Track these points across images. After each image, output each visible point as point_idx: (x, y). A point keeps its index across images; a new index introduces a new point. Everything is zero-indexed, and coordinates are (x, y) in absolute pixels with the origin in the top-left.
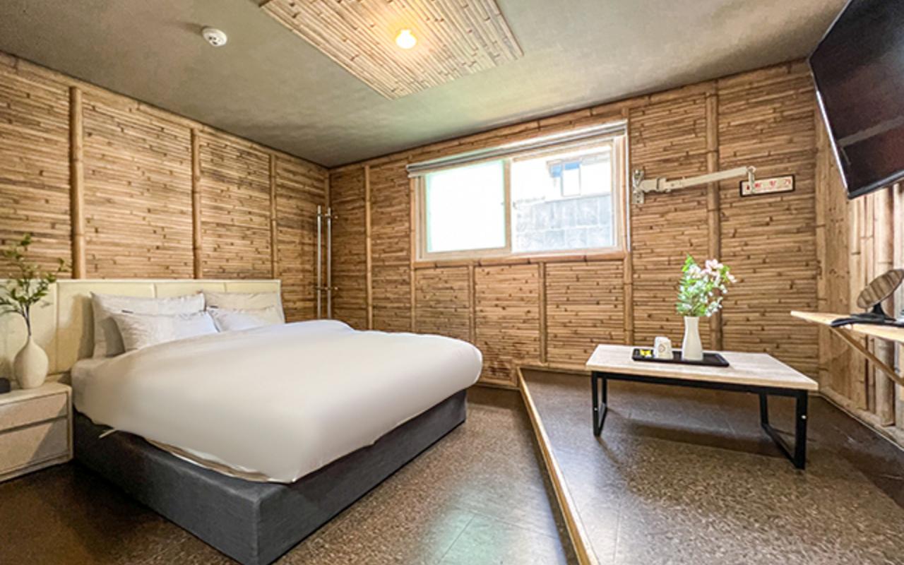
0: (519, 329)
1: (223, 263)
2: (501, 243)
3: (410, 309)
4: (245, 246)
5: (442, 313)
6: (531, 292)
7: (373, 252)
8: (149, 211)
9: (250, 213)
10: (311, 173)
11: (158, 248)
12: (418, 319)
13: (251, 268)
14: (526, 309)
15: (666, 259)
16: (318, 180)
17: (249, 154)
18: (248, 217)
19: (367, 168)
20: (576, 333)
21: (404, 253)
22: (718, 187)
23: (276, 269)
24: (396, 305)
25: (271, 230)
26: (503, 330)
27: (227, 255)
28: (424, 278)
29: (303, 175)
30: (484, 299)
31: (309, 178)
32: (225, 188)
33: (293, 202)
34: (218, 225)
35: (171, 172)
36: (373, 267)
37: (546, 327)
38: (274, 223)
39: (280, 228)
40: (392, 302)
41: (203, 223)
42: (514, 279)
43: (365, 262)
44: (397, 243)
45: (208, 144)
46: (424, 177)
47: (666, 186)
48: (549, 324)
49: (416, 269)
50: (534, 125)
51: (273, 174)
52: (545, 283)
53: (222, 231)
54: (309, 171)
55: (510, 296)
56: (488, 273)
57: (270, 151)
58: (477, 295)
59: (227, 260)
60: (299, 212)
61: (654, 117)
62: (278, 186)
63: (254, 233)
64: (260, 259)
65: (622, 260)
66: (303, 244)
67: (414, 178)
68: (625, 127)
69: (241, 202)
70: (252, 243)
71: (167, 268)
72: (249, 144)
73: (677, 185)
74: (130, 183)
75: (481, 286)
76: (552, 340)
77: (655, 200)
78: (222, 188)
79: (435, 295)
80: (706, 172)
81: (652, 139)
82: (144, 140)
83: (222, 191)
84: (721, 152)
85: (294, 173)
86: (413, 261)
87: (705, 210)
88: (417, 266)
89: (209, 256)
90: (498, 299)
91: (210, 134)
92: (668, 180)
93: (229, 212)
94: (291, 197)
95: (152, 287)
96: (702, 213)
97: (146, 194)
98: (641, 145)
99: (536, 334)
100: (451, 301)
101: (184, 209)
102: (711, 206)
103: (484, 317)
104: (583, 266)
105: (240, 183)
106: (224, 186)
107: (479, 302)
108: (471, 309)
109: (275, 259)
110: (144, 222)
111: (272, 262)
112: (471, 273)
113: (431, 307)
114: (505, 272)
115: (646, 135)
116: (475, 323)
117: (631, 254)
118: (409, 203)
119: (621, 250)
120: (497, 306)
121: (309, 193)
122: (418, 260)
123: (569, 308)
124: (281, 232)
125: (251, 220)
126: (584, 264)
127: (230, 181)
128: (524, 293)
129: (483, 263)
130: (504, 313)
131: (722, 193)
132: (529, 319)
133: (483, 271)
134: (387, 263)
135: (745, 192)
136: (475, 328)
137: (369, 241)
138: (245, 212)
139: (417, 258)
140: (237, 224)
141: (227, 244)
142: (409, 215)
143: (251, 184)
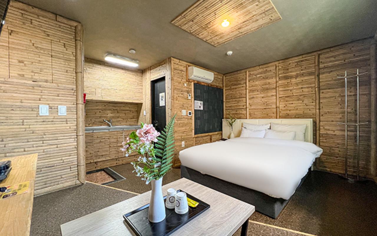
4: (299, 103)
8: (263, 98)
11: (265, 109)
13: (302, 113)
16: (360, 51)
17: (302, 61)
18: (301, 90)
25: (315, 93)
27: (290, 108)
29: (344, 54)
31: (350, 53)
32: (289, 81)
33: (333, 74)
35: (269, 83)
38: (317, 89)
39: (321, 91)
41: (280, 97)
45: (282, 67)
53: (287, 99)
57: (314, 53)
59: (290, 111)
62: (321, 69)
63: (304, 97)
64: (308, 109)
69: (297, 84)
70: (303, 102)
71: (267, 115)
74: (258, 91)
82: (261, 76)
89: (282, 109)
91: (282, 63)
93: (291, 91)
94: (331, 71)
95: (258, 121)
97: (262, 93)
101: (273, 94)
105: (297, 76)
110: (261, 101)
125: (303, 91)
127: (291, 77)
140: (295, 95)
141: (290, 104)
143: (302, 75)
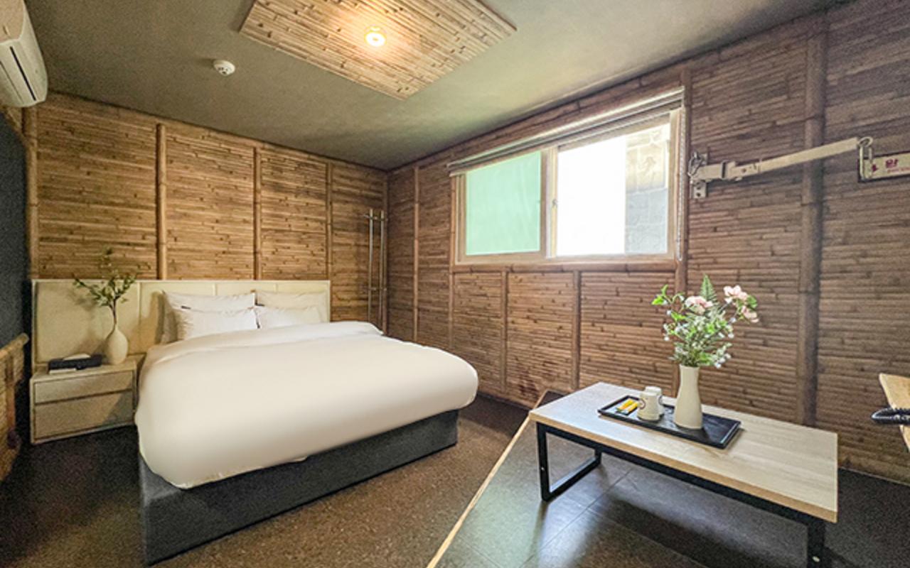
0: (550, 347)
1: (282, 266)
2: (536, 248)
3: (447, 313)
4: (301, 249)
5: (476, 321)
6: (564, 305)
7: (420, 253)
8: (217, 221)
9: (306, 219)
10: (369, 177)
11: (224, 252)
12: (455, 325)
13: (306, 269)
14: (558, 324)
15: (735, 271)
16: (375, 184)
17: (307, 165)
18: (303, 223)
19: (417, 171)
20: (612, 358)
21: (445, 257)
22: (821, 169)
23: (330, 270)
24: (437, 309)
25: (327, 234)
26: (534, 346)
27: (284, 258)
28: (462, 283)
29: (361, 180)
30: (514, 308)
31: (367, 182)
32: (283, 198)
33: (349, 207)
34: (277, 231)
35: (236, 187)
36: (420, 269)
37: (579, 347)
38: (329, 227)
39: (335, 232)
40: (434, 305)
41: (263, 230)
42: (547, 289)
43: (412, 264)
44: (439, 245)
45: (269, 159)
46: (464, 175)
47: (735, 172)
48: (582, 344)
49: (454, 273)
50: (571, 107)
51: (329, 181)
52: (580, 295)
53: (279, 236)
54: (367, 176)
55: (542, 308)
56: (521, 281)
57: (326, 161)
58: (509, 305)
59: (284, 263)
60: (356, 216)
61: (726, 79)
62: (334, 192)
63: (310, 237)
64: (315, 261)
65: (673, 271)
66: (358, 246)
67: (455, 177)
68: (682, 97)
69: (298, 209)
70: (307, 246)
71: (231, 269)
72: (306, 156)
73: (750, 170)
74: (202, 199)
75: (513, 295)
76: (584, 364)
77: (722, 193)
78: (281, 198)
79: (470, 301)
80: (802, 148)
81: (723, 109)
82: (214, 161)
83: (281, 200)
84: (828, 116)
85: (351, 179)
86: (451, 265)
87: (798, 204)
88: (455, 271)
89: (267, 259)
90: (529, 311)
91: (270, 150)
92: (739, 164)
93: (287, 220)
94: (347, 202)
95: (214, 287)
96: (794, 208)
97: (215, 207)
98: (707, 118)
99: (567, 354)
100: (485, 309)
101: (247, 218)
102: (807, 198)
103: (515, 330)
104: (624, 277)
105: (297, 193)
106: (282, 196)
107: (511, 312)
108: (502, 320)
109: (330, 261)
110: (212, 231)
111: (327, 263)
112: (504, 279)
113: (466, 313)
114: (538, 280)
115: (716, 102)
116: (506, 335)
117: (686, 264)
118: (450, 203)
119: (672, 258)
120: (528, 318)
121: (367, 197)
122: (457, 263)
123: (606, 327)
124: (336, 235)
125: (307, 225)
126: (626, 274)
127: (287, 190)
128: (558, 306)
129: (514, 269)
130: (536, 327)
131: (827, 180)
132: (561, 337)
133: (516, 277)
134: (431, 266)
135: (868, 174)
136: (506, 340)
137: (416, 242)
138: (301, 219)
139: (456, 262)
140: (293, 229)
141: (284, 248)
142: (449, 216)
143: (307, 192)
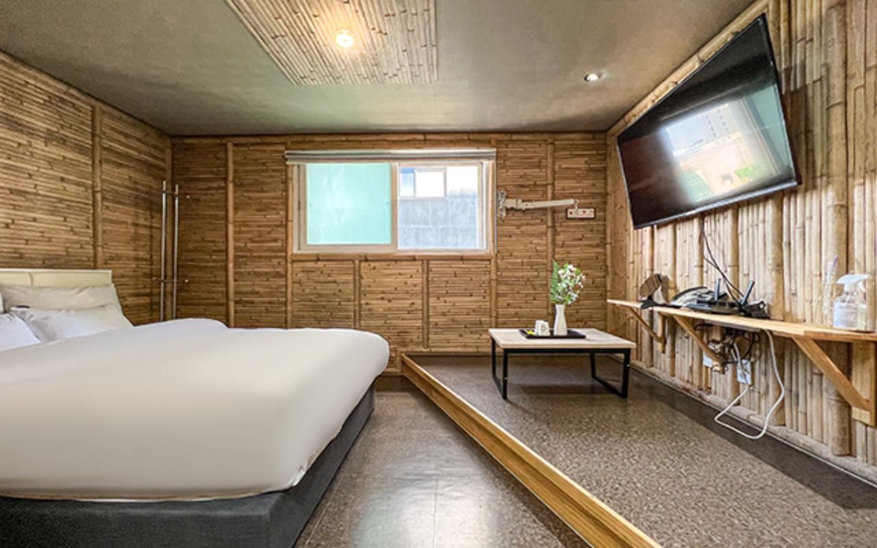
0: (403, 319)
3: (285, 304)
4: (55, 223)
5: (324, 307)
6: (415, 286)
7: (235, 240)
12: (295, 313)
13: (63, 254)
14: (410, 302)
18: (60, 185)
19: (230, 146)
20: (453, 320)
21: (279, 244)
22: (554, 210)
24: (266, 299)
25: (94, 205)
26: (388, 322)
27: (27, 235)
28: (303, 271)
29: (138, 140)
30: (368, 292)
31: (145, 143)
32: (24, 142)
33: (125, 173)
34: (12, 191)
36: (236, 257)
37: (428, 317)
38: (99, 196)
39: (106, 203)
40: (261, 296)
42: (400, 274)
43: (226, 251)
44: (270, 233)
46: (305, 167)
47: (523, 206)
48: (431, 314)
49: (293, 262)
50: (421, 137)
52: (428, 278)
53: (20, 201)
54: (146, 136)
55: (396, 289)
56: (374, 268)
57: (93, 102)
58: (362, 289)
59: (27, 242)
61: (511, 151)
62: (105, 149)
63: (69, 207)
64: (77, 242)
65: (490, 260)
67: (293, 166)
68: (494, 155)
70: (65, 220)
72: (63, 88)
73: (530, 205)
75: (366, 280)
76: (433, 328)
77: (513, 215)
78: (21, 141)
79: (315, 288)
80: (546, 200)
81: (512, 167)
84: (556, 185)
86: (289, 253)
87: (545, 226)
88: (294, 259)
90: (384, 293)
92: (523, 201)
93: (31, 176)
96: (543, 228)
98: (504, 171)
99: (419, 323)
100: (334, 294)
102: (550, 223)
103: (370, 310)
104: (460, 264)
106: (22, 139)
107: (365, 295)
108: (357, 302)
109: (100, 243)
111: (95, 246)
112: (357, 267)
113: (311, 300)
114: (391, 267)
115: (508, 163)
116: (360, 316)
117: (496, 256)
118: (286, 190)
119: (488, 251)
120: (382, 299)
122: (296, 251)
123: (448, 299)
124: (107, 208)
125: (65, 189)
126: (461, 262)
127: (31, 132)
128: (410, 286)
129: (369, 258)
130: (389, 305)
131: (556, 215)
132: (413, 311)
133: (369, 265)
134: (255, 254)
135: (569, 216)
136: (360, 320)
138: (53, 178)
139: (294, 249)
140: (42, 192)
141: (26, 219)
142: (286, 204)
143: (63, 142)
